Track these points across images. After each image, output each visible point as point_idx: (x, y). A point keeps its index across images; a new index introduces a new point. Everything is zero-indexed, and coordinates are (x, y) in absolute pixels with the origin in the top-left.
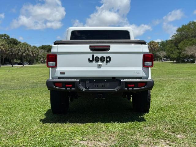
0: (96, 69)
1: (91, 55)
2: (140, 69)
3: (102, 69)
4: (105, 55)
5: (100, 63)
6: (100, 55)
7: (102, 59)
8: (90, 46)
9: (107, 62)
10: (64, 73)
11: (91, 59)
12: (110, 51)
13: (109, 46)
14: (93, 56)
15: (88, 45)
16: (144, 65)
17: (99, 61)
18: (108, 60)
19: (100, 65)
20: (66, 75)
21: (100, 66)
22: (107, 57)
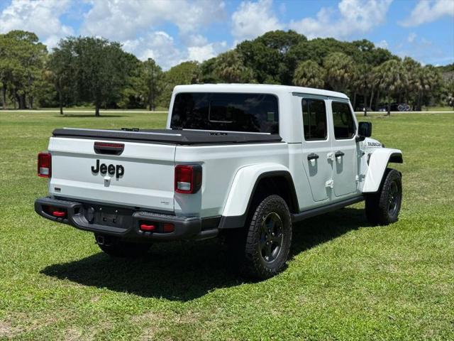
0: (102, 187)
1: (95, 160)
2: (170, 194)
3: (111, 188)
4: (115, 163)
5: (107, 177)
6: (107, 161)
7: (111, 170)
8: (96, 144)
9: (118, 177)
10: (59, 189)
11: (95, 168)
12: (124, 154)
13: (123, 146)
14: (98, 162)
15: (92, 142)
16: (177, 189)
17: (105, 172)
18: (120, 172)
19: (107, 181)
20: (62, 193)
21: (107, 183)
22: (118, 167)
